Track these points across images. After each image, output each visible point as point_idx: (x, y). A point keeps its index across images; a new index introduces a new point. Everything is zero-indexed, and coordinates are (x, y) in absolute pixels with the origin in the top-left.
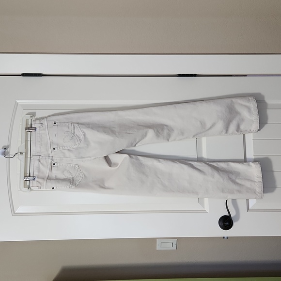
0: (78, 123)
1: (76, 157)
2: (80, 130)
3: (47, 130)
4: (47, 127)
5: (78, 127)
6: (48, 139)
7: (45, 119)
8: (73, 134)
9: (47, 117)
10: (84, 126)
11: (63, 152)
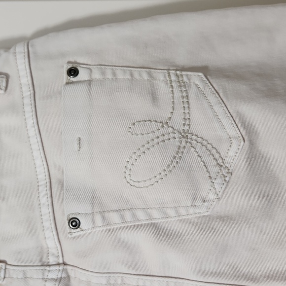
0: (205, 70)
1: (204, 273)
2: (219, 109)
3: (29, 109)
4: (27, 92)
5: (208, 91)
6: (40, 163)
7: (20, 49)
8: (184, 135)
9: (26, 41)
10: (243, 87)
11: (126, 246)
